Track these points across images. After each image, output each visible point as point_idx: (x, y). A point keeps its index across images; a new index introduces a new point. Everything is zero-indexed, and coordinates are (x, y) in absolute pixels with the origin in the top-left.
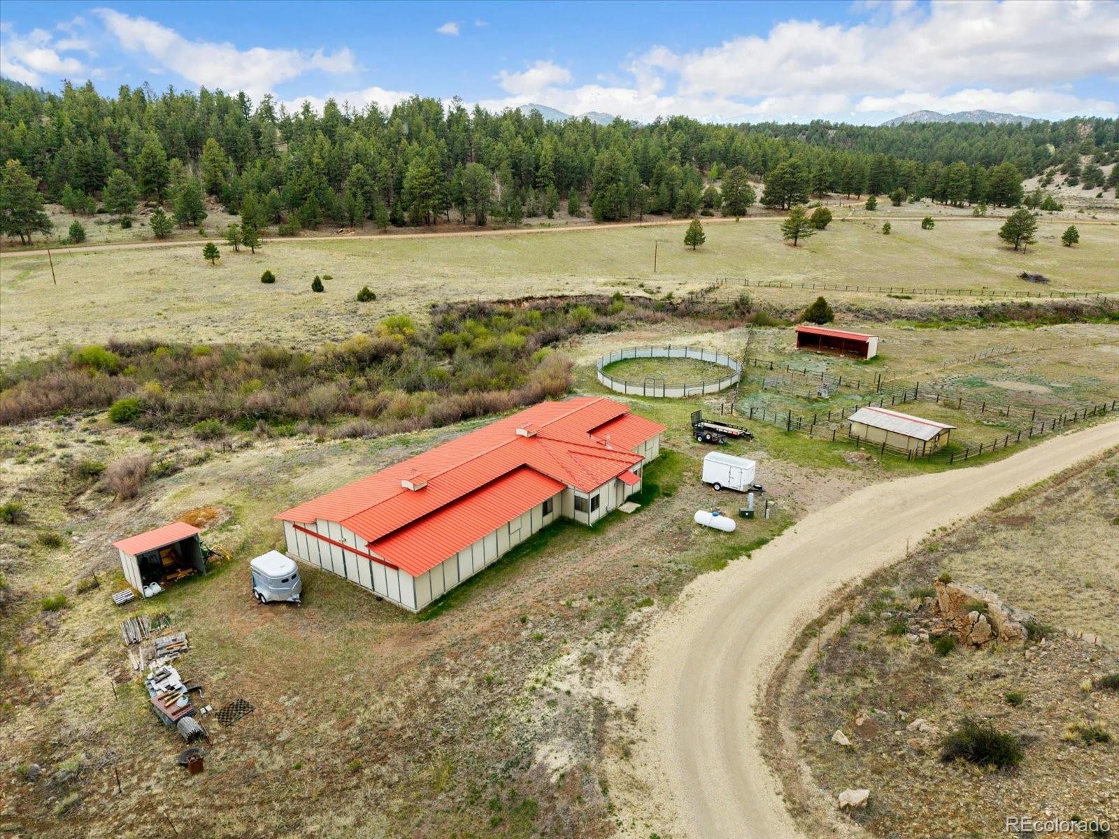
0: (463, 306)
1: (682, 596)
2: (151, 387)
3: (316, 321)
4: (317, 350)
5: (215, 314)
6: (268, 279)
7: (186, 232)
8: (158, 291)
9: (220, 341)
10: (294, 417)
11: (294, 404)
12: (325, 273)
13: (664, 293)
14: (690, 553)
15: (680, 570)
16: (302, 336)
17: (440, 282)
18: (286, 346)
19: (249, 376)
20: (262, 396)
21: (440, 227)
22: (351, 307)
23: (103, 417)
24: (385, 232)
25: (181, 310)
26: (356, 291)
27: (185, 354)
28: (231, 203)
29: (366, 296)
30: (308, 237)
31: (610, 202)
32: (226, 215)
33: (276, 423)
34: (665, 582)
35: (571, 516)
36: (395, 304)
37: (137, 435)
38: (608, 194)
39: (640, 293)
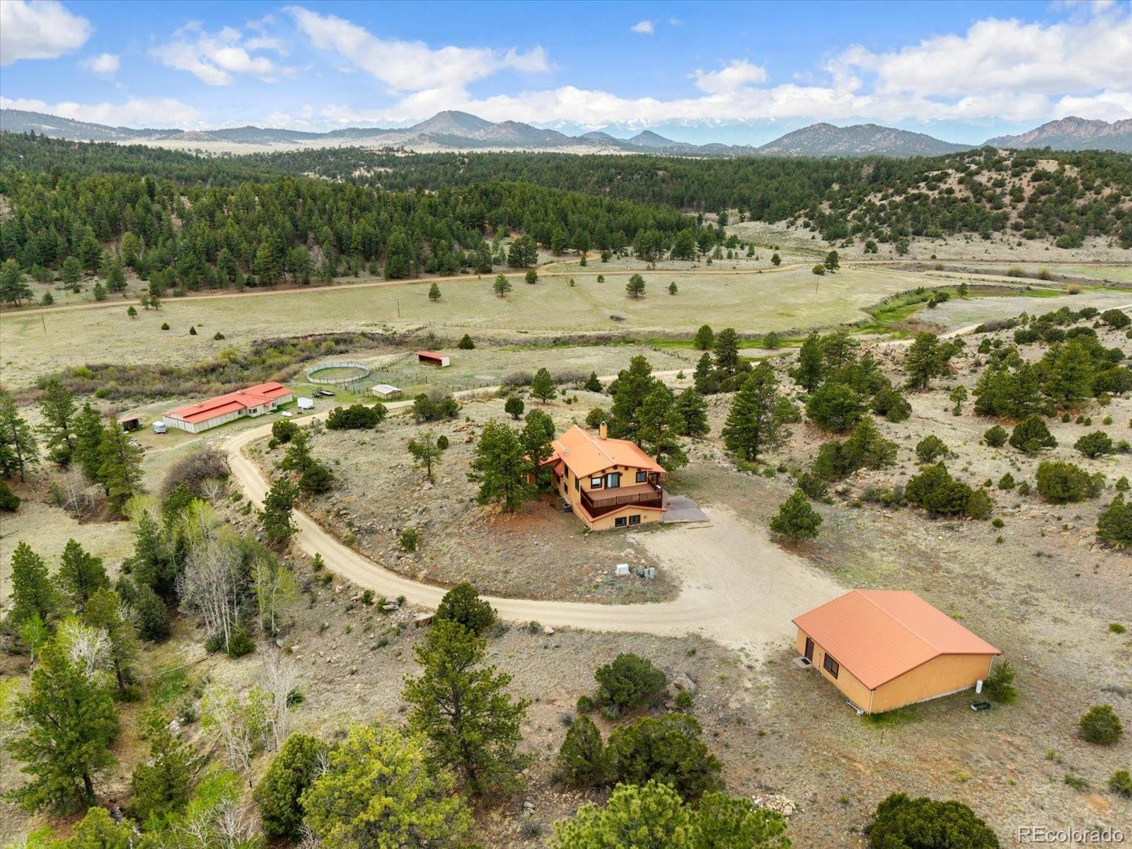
0: (272, 341)
2: (112, 384)
3: (189, 352)
4: (187, 366)
5: (136, 349)
6: (166, 327)
7: (115, 295)
8: (104, 336)
9: (139, 363)
10: (172, 394)
11: (173, 389)
12: (199, 322)
13: (393, 331)
16: (181, 360)
17: (264, 326)
18: (173, 365)
19: (154, 379)
20: (159, 386)
21: (279, 287)
22: (210, 343)
23: (93, 396)
24: (242, 292)
25: (119, 347)
26: (214, 334)
27: (123, 370)
28: (142, 272)
29: (219, 337)
30: (193, 297)
32: (139, 281)
33: (165, 397)
36: (234, 342)
37: (108, 402)
39: (380, 331)
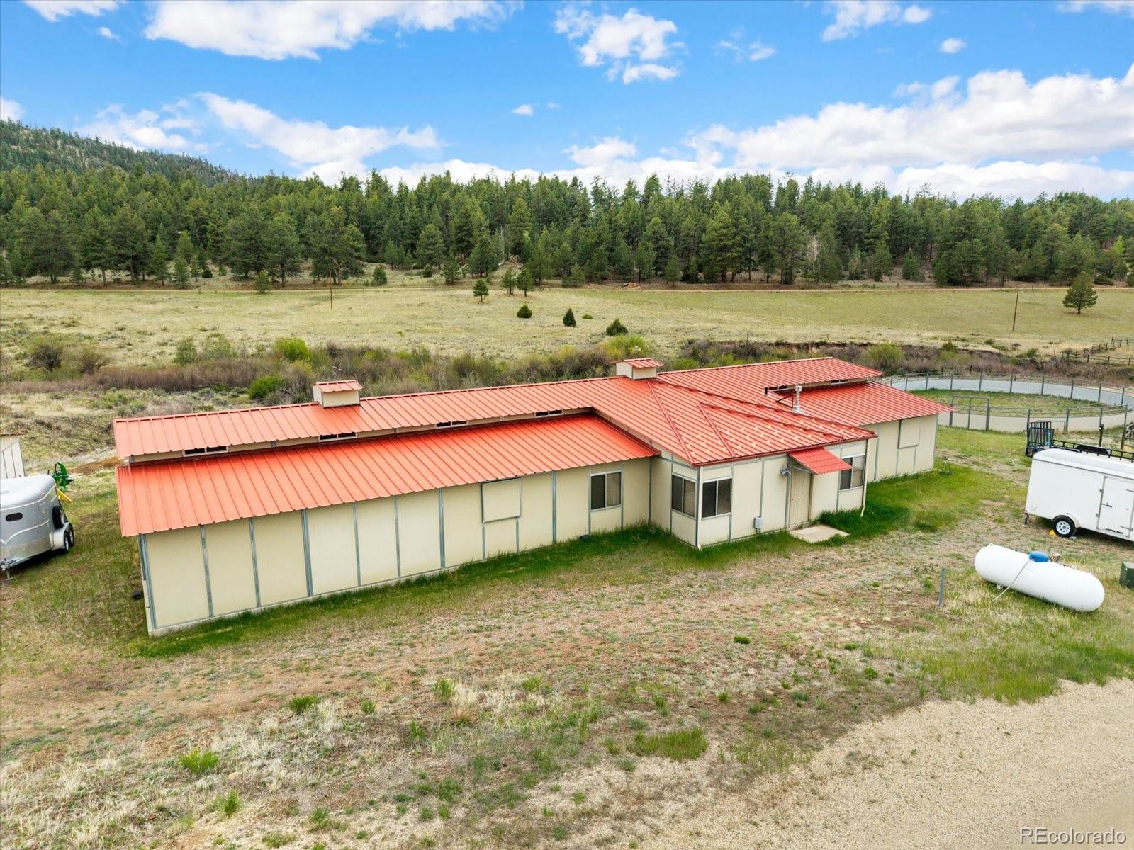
0: (729, 346)
1: (833, 753)
6: (524, 314)
7: (475, 281)
13: (1024, 349)
14: (929, 637)
15: (872, 675)
21: (737, 284)
22: (595, 339)
24: (673, 287)
26: (608, 327)
29: (616, 330)
30: (589, 289)
31: (959, 262)
34: (796, 696)
35: (665, 525)
38: (957, 253)
39: (988, 348)
